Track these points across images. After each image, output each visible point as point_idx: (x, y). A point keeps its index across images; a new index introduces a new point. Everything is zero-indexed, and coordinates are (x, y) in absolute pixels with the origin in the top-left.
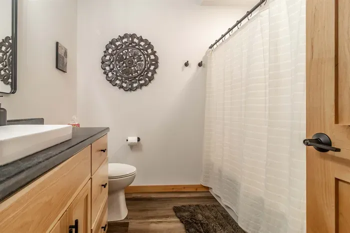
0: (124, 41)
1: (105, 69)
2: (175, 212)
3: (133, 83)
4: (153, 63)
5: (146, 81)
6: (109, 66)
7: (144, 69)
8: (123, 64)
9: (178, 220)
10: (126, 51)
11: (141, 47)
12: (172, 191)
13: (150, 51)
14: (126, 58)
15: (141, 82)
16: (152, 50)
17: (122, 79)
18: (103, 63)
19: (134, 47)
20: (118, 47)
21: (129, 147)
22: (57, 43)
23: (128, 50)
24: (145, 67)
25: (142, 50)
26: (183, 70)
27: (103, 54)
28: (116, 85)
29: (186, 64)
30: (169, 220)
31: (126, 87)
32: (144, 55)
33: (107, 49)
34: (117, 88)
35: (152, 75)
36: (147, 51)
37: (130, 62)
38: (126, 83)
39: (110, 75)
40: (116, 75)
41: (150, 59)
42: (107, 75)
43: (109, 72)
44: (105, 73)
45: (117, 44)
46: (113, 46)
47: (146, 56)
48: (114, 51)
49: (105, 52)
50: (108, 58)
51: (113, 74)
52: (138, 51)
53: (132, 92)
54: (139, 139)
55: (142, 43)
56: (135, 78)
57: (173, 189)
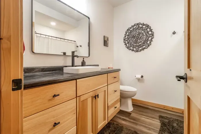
0: (134, 27)
1: (125, 43)
2: (159, 118)
3: (139, 48)
4: (151, 36)
5: (146, 46)
6: (127, 41)
7: (145, 40)
8: (134, 39)
9: (159, 121)
10: (135, 32)
11: (143, 29)
12: (163, 108)
13: (148, 30)
14: (135, 36)
15: (143, 47)
16: (150, 29)
17: (133, 47)
18: (124, 40)
19: (140, 29)
20: (131, 31)
21: (137, 80)
22: (104, 36)
23: (136, 31)
24: (146, 39)
25: (144, 30)
26: (171, 36)
27: (124, 36)
28: (130, 49)
29: (174, 33)
30: (153, 119)
31: (135, 50)
32: (145, 32)
33: (126, 33)
34: (131, 51)
35: (150, 42)
36: (147, 30)
37: (137, 37)
38: (135, 48)
39: (128, 45)
40: (131, 44)
41: (148, 34)
42: (126, 45)
43: (127, 44)
44: (125, 44)
45: (131, 29)
46: (129, 31)
47: (146, 33)
48: (129, 33)
49: (125, 35)
50: (126, 37)
51: (129, 44)
52: (142, 31)
53: (139, 52)
54: (142, 77)
55: (144, 27)
56: (140, 45)
57: (164, 107)
